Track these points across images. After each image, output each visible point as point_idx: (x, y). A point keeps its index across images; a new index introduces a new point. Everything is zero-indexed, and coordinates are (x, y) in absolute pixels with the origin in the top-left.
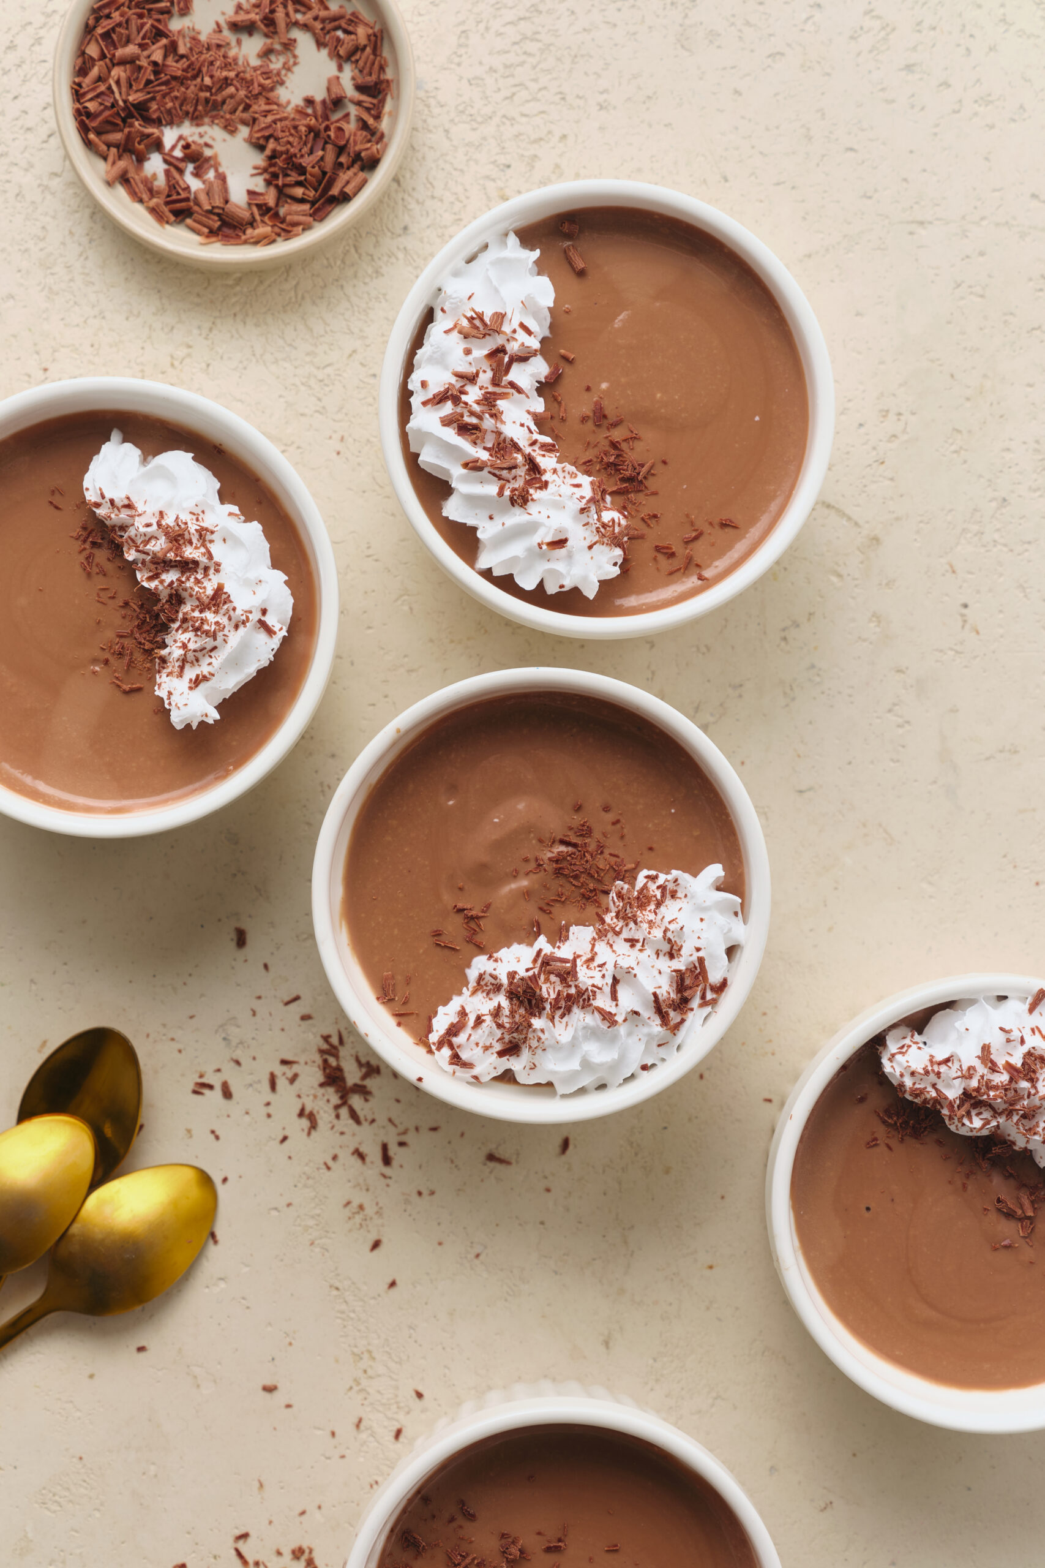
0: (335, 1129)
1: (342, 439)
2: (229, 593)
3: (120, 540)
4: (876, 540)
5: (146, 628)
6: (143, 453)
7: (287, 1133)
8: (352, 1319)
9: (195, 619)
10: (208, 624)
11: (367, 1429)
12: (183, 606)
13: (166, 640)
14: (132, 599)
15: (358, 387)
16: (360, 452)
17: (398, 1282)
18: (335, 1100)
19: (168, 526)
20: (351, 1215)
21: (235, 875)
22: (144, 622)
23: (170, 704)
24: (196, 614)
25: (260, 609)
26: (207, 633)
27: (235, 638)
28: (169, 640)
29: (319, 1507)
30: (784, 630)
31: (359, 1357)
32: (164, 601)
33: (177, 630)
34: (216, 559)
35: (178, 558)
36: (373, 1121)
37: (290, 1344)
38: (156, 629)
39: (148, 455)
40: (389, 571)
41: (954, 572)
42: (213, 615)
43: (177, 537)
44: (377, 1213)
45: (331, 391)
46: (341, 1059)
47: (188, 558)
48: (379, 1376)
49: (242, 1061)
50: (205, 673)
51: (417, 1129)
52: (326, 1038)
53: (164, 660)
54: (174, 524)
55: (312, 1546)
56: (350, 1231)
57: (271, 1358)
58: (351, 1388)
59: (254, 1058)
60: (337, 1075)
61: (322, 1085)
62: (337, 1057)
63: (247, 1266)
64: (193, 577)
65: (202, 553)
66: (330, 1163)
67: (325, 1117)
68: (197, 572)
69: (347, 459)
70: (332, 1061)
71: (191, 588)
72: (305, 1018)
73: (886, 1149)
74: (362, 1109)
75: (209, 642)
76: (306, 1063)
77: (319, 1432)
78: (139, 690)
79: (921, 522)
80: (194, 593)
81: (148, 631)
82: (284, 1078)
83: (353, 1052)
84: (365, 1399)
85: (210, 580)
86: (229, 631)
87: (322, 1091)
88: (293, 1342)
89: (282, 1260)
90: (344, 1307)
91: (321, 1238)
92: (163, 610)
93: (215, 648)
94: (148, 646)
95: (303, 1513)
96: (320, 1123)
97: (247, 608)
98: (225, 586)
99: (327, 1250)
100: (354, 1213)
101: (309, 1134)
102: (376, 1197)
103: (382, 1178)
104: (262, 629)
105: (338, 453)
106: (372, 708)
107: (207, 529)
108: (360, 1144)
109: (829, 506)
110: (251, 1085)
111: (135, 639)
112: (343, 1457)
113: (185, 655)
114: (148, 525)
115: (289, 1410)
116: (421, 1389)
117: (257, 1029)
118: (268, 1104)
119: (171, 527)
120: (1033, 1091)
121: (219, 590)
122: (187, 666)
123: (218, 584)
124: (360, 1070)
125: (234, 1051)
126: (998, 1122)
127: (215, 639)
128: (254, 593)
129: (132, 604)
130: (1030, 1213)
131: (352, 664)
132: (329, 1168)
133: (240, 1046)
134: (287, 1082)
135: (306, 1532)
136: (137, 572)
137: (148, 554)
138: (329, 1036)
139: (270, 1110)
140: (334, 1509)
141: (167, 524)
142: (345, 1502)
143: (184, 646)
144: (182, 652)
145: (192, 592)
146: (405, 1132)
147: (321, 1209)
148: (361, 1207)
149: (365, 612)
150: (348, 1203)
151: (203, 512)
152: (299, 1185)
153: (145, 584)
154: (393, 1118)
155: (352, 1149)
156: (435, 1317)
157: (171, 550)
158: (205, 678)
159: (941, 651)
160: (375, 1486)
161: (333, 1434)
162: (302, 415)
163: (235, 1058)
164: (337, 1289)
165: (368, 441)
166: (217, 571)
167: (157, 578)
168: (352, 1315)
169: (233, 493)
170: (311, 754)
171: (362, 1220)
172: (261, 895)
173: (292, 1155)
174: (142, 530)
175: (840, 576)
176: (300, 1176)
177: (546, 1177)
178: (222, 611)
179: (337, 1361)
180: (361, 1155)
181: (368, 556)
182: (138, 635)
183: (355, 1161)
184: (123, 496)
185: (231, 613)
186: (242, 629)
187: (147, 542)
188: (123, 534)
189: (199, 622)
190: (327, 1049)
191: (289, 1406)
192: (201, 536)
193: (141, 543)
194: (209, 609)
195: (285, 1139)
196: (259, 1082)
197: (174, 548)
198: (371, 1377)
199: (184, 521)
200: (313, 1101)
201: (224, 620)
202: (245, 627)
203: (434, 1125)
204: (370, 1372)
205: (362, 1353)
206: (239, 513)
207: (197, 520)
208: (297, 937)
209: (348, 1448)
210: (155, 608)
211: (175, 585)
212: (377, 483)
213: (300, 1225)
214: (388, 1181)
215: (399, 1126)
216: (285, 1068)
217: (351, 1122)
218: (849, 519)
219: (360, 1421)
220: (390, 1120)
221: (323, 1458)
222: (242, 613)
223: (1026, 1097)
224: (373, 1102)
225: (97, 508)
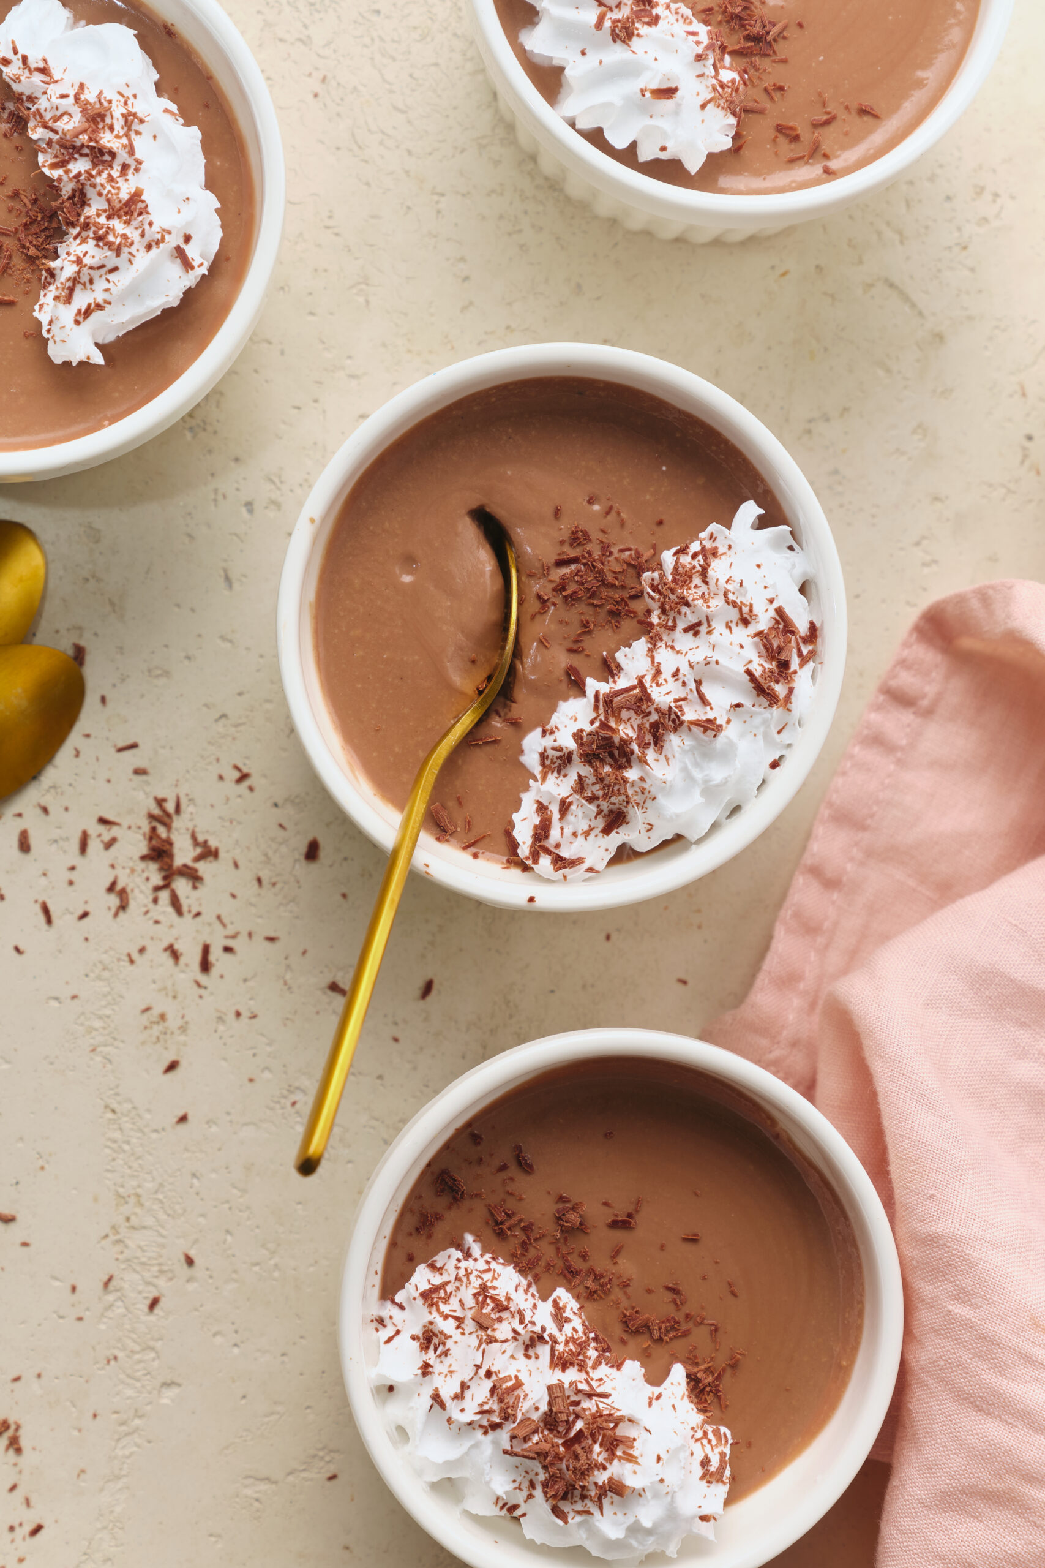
0: (149, 915)
1: (324, 80)
2: (148, 202)
3: (26, 112)
4: (939, 337)
5: (34, 228)
6: (75, 17)
7: (88, 908)
8: (124, 1151)
9: (100, 226)
10: (114, 235)
11: (117, 1291)
12: (87, 209)
13: (59, 249)
14: (24, 191)
15: (355, 22)
16: (342, 99)
17: (190, 1117)
18: (157, 879)
19: (87, 103)
20: (148, 1024)
21: (87, 580)
22: (33, 221)
23: (49, 331)
24: (102, 220)
25: (183, 234)
26: (110, 245)
27: (143, 260)
28: (62, 250)
29: (39, 1376)
30: (810, 421)
31: (122, 1199)
32: (66, 197)
33: (75, 238)
34: (138, 155)
35: (92, 144)
36: (198, 914)
37: (42, 1168)
38: (47, 233)
39: (81, 19)
40: (349, 251)
41: (1024, 395)
42: (122, 226)
43: (96, 117)
44: (181, 1028)
45: (321, 19)
46: (173, 830)
47: (104, 147)
48: (144, 1228)
49: (50, 809)
50: (100, 301)
51: (250, 935)
52: (160, 802)
53: (52, 274)
54: (96, 100)
55: (20, 1422)
56: (144, 1043)
57: (14, 1181)
58: (107, 1236)
59: (66, 809)
60: (165, 848)
61: (143, 858)
62: (168, 827)
63: (7, 1062)
64: (106, 172)
65: (123, 145)
66: (135, 956)
67: (140, 897)
68: (112, 168)
69: (325, 105)
70: (162, 831)
71: (102, 185)
72: (139, 772)
74: (188, 897)
75: (112, 261)
76: (130, 828)
77: (57, 1284)
78: (11, 304)
79: (997, 327)
80: (105, 192)
81: (36, 234)
82: (98, 840)
83: (190, 826)
84: (122, 1253)
85: (127, 180)
86: (138, 250)
87: (142, 865)
88: (46, 1166)
89: (52, 1063)
90: (117, 1135)
91: (105, 1045)
92: (61, 209)
93: (115, 269)
94: (32, 251)
95: (17, 1379)
96: (132, 905)
97: (166, 227)
98: (145, 193)
99: (110, 1061)
100: (153, 1023)
101: (116, 915)
102: (183, 1008)
103: (195, 986)
104: (178, 260)
105: (316, 96)
106: (296, 411)
107: (134, 115)
108: (176, 939)
109: (892, 285)
110: (56, 841)
111: (19, 240)
112: (80, 1319)
113: (78, 273)
114: (64, 96)
115: (25, 1249)
116: (192, 1253)
117: (76, 774)
118: (73, 868)
119: (90, 104)
121: (136, 196)
122: (79, 287)
123: (137, 188)
124: (195, 850)
125: (43, 795)
127: (118, 255)
128: (179, 212)
129: (23, 197)
131: (282, 353)
132: (132, 962)
133: (52, 791)
134: (101, 846)
135: (17, 1403)
136: (39, 153)
137: (56, 132)
138: (164, 800)
139: (73, 876)
140: (56, 1381)
141: (86, 100)
142: (71, 1375)
143: (79, 261)
144: (75, 268)
145: (102, 191)
146: (234, 937)
147: (113, 1010)
148: (163, 1017)
149: (310, 294)
150: (148, 1009)
151: (135, 96)
152: (92, 975)
153: (46, 171)
154: (223, 917)
155: (166, 944)
156: (227, 1168)
157: (85, 131)
158: (99, 307)
159: (991, 485)
160: (113, 1363)
161: (74, 1289)
162: (281, 40)
163: (43, 804)
164: (114, 1111)
165: (355, 89)
166: (137, 170)
167: (62, 166)
168: (126, 1147)
169: (176, 89)
170: (210, 451)
171: (161, 1033)
172: (114, 611)
173: (90, 937)
174: (55, 101)
175: (888, 371)
176: (95, 965)
177: (396, 1024)
178: (135, 223)
179: (96, 1200)
180: (174, 954)
181: (328, 227)
182: (23, 236)
183: (167, 959)
184: (40, 57)
185: (147, 227)
186: (154, 251)
187: (57, 119)
188: (30, 106)
189: (104, 230)
190: (159, 815)
191: (25, 1244)
192: (126, 121)
193: (51, 119)
194: (119, 217)
195: (85, 915)
196: (67, 839)
197: (90, 130)
198: (133, 1228)
199: (107, 99)
200: (129, 876)
201: (133, 234)
202: (158, 247)
203: (272, 934)
204: (134, 1221)
205: (129, 1196)
206: (177, 112)
207: (126, 103)
208: (149, 671)
209: (88, 1309)
210: (53, 203)
211: (82, 178)
212: (356, 142)
213: (82, 1025)
214: (202, 991)
215: (229, 926)
216: (102, 829)
217: (170, 910)
218: (913, 305)
219: (110, 1279)
220: (219, 918)
221: (55, 1316)
222: (159, 230)
224: (202, 891)
225: (5, 65)
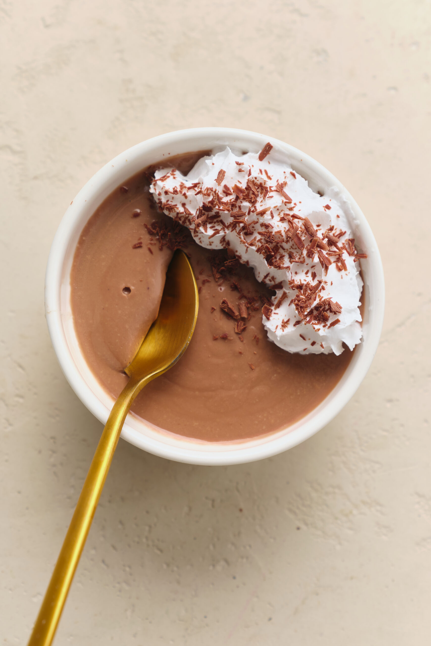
73: (148, 252)
120: (252, 209)
126: (225, 233)
130: (245, 315)
223: (247, 214)
